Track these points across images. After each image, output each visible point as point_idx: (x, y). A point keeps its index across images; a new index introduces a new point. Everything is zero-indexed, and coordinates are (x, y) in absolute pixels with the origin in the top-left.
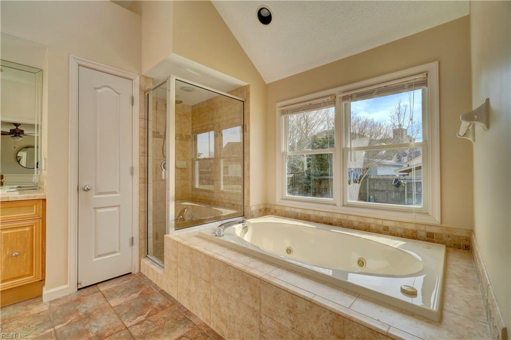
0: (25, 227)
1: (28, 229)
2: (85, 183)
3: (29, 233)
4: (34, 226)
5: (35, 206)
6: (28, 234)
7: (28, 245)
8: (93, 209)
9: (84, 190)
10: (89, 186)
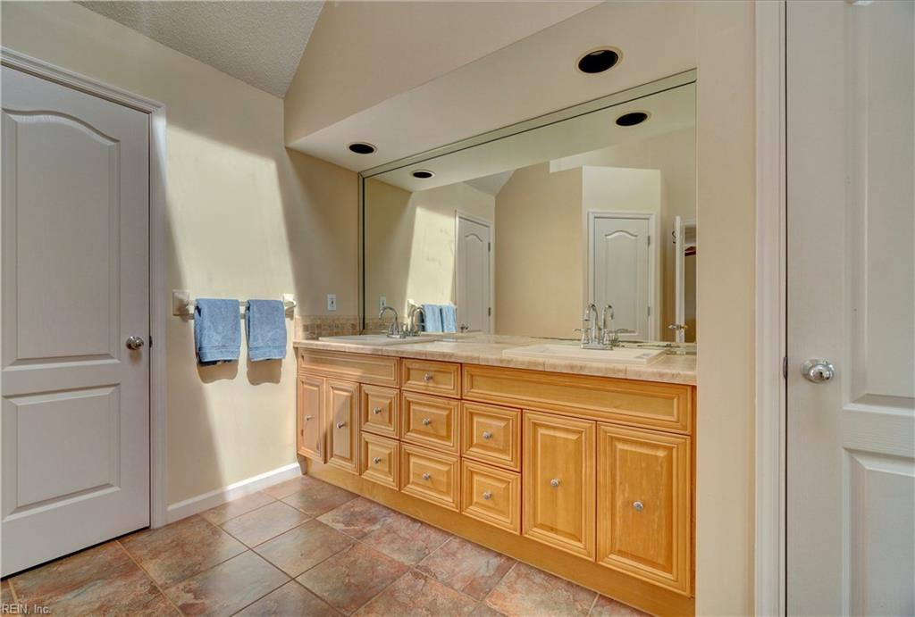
0: (657, 447)
1: (661, 453)
2: (809, 355)
3: (665, 466)
4: (675, 450)
5: (675, 400)
6: (662, 467)
7: (662, 494)
8: (845, 456)
9: (806, 376)
10: (826, 366)
